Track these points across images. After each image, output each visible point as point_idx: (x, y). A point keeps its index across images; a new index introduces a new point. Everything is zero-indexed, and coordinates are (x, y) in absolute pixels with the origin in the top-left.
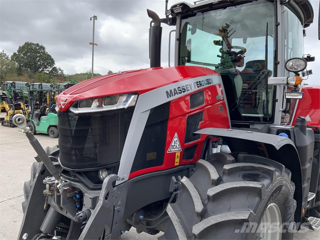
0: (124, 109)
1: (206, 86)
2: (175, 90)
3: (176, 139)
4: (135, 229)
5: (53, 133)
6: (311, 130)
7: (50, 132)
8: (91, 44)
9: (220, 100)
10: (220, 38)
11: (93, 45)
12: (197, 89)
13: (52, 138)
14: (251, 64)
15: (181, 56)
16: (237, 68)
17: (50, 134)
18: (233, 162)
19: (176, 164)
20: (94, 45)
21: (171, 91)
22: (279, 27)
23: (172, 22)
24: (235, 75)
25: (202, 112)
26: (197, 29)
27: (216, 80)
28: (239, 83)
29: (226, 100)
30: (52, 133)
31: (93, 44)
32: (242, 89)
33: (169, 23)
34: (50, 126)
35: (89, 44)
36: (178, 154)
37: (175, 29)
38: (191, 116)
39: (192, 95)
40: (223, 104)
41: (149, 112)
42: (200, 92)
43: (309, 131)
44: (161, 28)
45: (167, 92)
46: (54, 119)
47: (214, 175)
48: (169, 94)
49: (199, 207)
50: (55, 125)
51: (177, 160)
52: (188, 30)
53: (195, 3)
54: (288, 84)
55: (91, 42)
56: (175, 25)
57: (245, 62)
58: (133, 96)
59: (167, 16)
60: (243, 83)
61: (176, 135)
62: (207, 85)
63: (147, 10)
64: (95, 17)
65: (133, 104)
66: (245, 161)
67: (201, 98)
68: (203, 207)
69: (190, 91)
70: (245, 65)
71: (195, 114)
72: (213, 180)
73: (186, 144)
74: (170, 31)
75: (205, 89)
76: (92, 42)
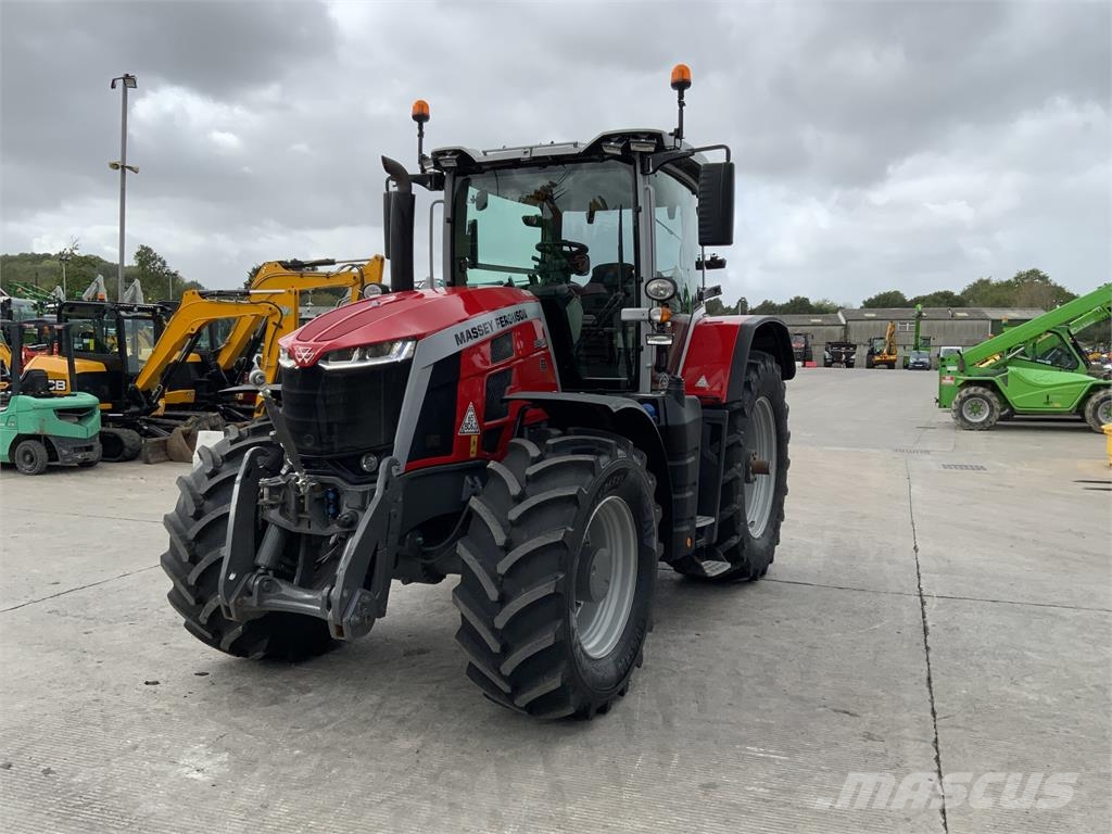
0: (397, 362)
1: (514, 324)
2: (468, 331)
3: (470, 413)
4: (399, 581)
5: (32, 460)
6: (694, 400)
7: (20, 456)
8: (115, 166)
9: (540, 349)
10: (535, 211)
11: (124, 172)
12: (501, 329)
13: (32, 474)
14: (602, 272)
15: (456, 256)
16: (574, 278)
17: (21, 462)
18: (560, 436)
19: (472, 456)
20: (127, 170)
21: (462, 334)
22: (640, 214)
23: (436, 183)
24: (567, 299)
25: (511, 369)
26: (489, 195)
27: (532, 309)
28: (576, 314)
29: (551, 349)
30: (28, 458)
31: (121, 167)
32: (583, 326)
33: (429, 185)
34: (20, 439)
35: (108, 165)
36: (474, 439)
37: (442, 198)
38: (491, 375)
39: (494, 340)
40: (547, 355)
41: (431, 368)
42: (506, 335)
43: (690, 400)
44: (413, 197)
45: (456, 336)
46: (32, 414)
47: (534, 451)
48: (459, 339)
49: (515, 489)
50: (38, 432)
51: (473, 449)
52: (469, 200)
53: (485, 153)
54: (650, 319)
55: (114, 161)
56: (441, 190)
57: (592, 267)
58: (409, 344)
59: (423, 170)
60: (585, 313)
61: (471, 406)
62: (518, 323)
63: (383, 158)
64: (129, 81)
65: (410, 356)
66: (576, 433)
67: (508, 345)
68: (520, 489)
69: (491, 334)
70: (591, 274)
71: (496, 374)
72: (533, 458)
73: (487, 423)
74: (431, 203)
75: (514, 329)
76: (118, 159)
